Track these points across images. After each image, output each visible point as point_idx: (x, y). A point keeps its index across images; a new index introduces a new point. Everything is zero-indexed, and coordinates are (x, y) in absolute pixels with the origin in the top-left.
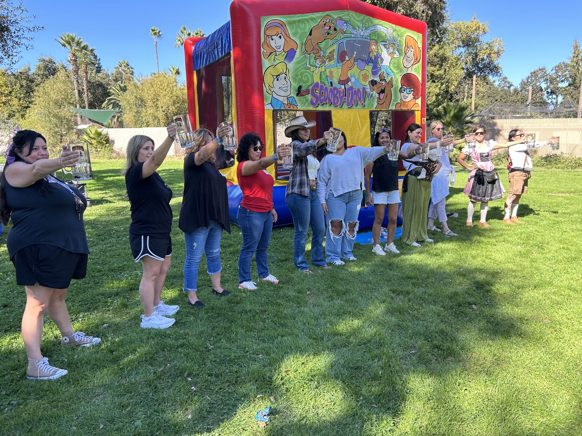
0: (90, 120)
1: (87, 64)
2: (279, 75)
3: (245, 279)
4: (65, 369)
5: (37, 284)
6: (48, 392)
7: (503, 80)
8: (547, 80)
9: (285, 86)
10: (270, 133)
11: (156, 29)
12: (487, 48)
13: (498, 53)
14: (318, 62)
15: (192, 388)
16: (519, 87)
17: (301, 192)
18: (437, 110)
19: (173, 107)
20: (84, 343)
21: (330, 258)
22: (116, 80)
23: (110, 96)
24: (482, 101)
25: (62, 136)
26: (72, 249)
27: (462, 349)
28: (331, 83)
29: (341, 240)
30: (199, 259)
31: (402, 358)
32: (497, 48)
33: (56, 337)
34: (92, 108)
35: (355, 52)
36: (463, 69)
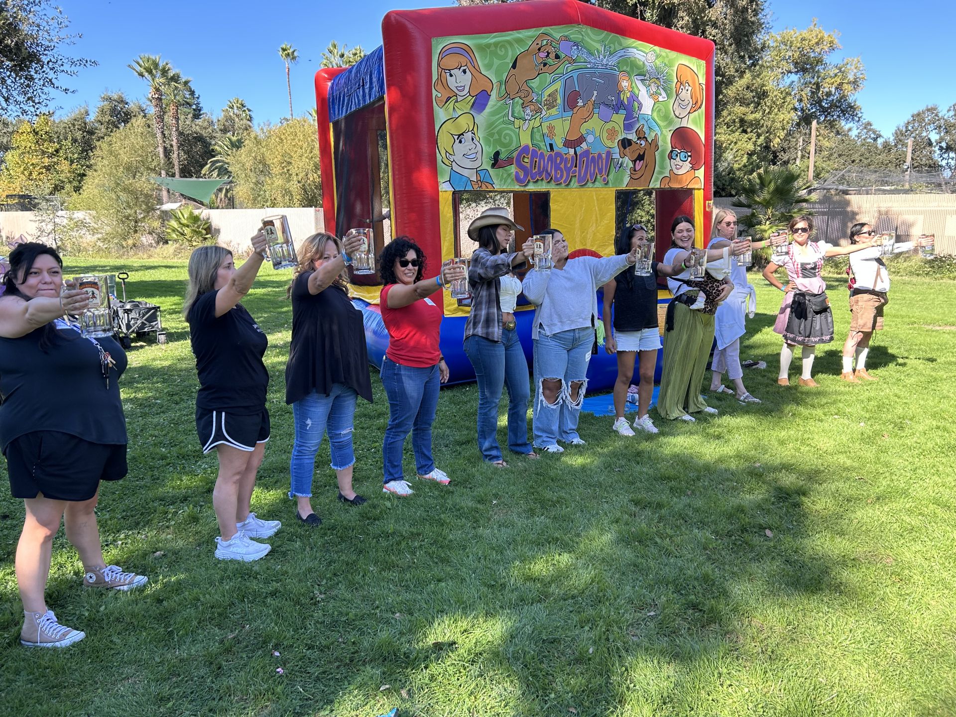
0: (182, 195)
1: (178, 105)
2: (462, 134)
3: (392, 477)
4: (82, 630)
5: (40, 496)
6: (48, 671)
7: (865, 128)
8: (940, 127)
9: (473, 151)
10: (449, 229)
11: (288, 47)
12: (836, 75)
13: (855, 83)
14: (528, 111)
15: (278, 670)
16: (892, 138)
17: (487, 333)
18: (749, 180)
19: (315, 175)
20: (120, 584)
21: (539, 441)
22: (225, 131)
23: (214, 156)
24: (828, 162)
25: (136, 222)
26: (92, 437)
27: (735, 610)
28: (551, 145)
29: (558, 411)
30: (316, 446)
31: (632, 625)
32: (853, 74)
33: (77, 573)
34: (185, 177)
35: (595, 93)
36: (795, 109)
